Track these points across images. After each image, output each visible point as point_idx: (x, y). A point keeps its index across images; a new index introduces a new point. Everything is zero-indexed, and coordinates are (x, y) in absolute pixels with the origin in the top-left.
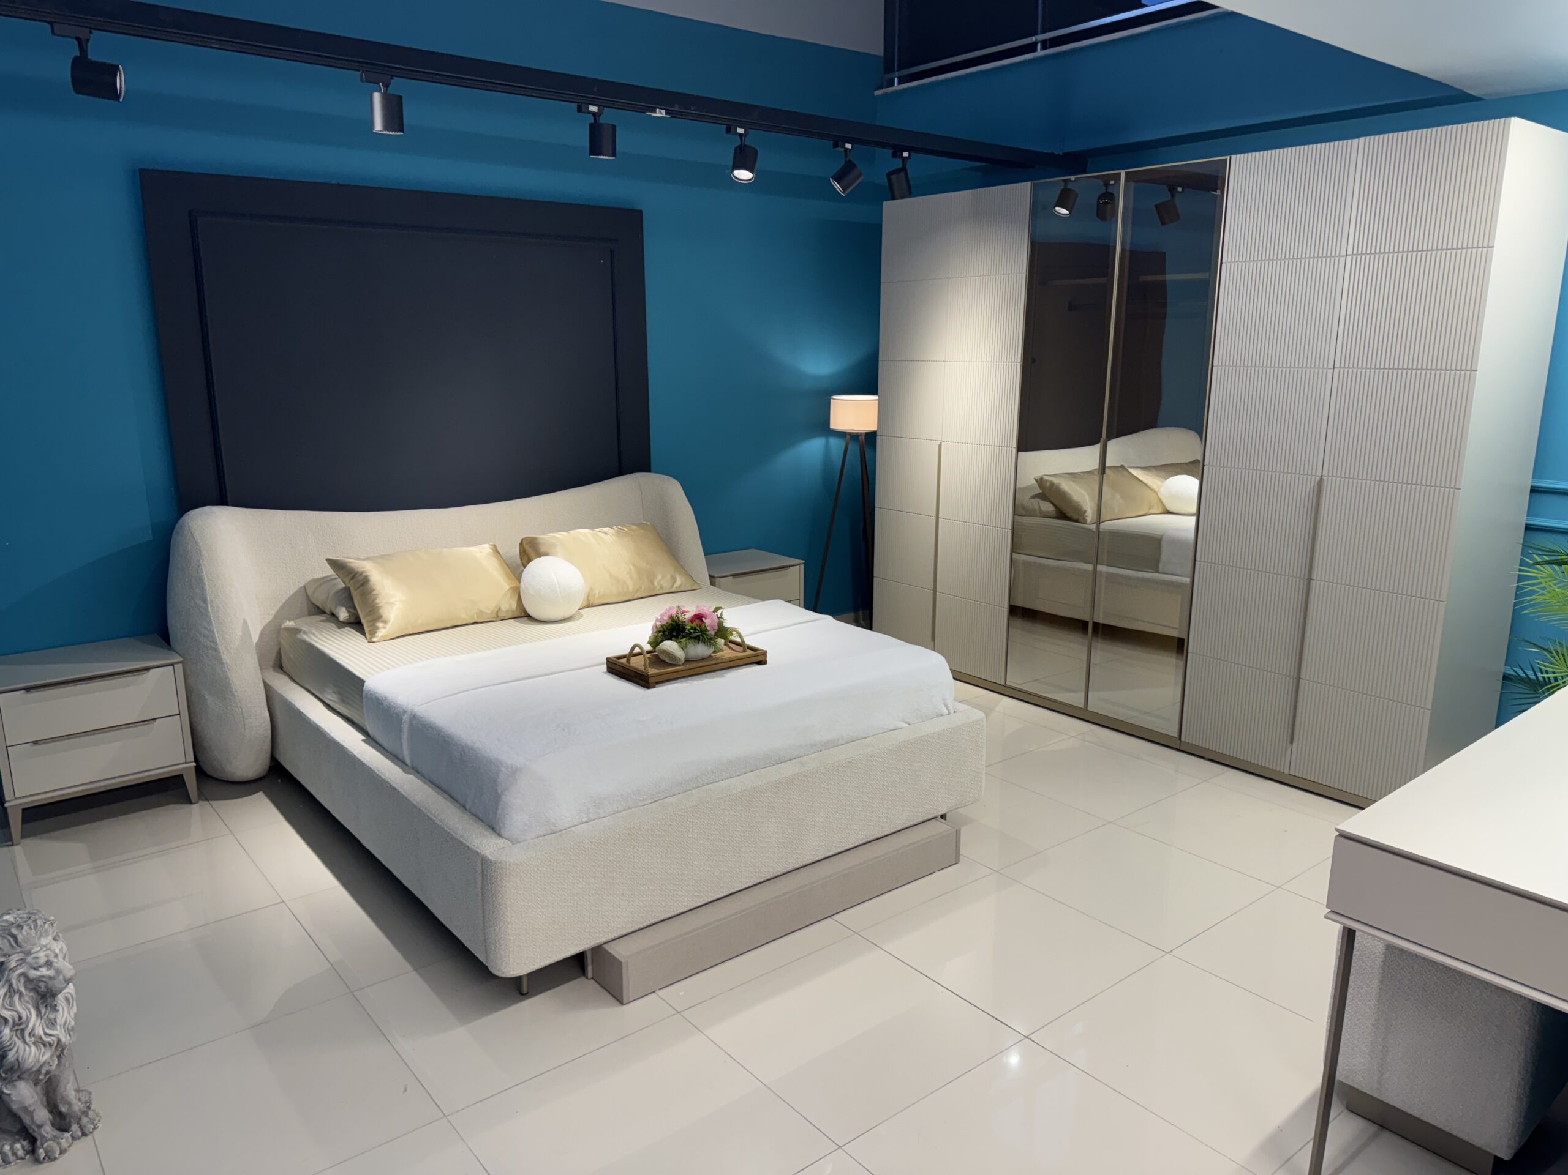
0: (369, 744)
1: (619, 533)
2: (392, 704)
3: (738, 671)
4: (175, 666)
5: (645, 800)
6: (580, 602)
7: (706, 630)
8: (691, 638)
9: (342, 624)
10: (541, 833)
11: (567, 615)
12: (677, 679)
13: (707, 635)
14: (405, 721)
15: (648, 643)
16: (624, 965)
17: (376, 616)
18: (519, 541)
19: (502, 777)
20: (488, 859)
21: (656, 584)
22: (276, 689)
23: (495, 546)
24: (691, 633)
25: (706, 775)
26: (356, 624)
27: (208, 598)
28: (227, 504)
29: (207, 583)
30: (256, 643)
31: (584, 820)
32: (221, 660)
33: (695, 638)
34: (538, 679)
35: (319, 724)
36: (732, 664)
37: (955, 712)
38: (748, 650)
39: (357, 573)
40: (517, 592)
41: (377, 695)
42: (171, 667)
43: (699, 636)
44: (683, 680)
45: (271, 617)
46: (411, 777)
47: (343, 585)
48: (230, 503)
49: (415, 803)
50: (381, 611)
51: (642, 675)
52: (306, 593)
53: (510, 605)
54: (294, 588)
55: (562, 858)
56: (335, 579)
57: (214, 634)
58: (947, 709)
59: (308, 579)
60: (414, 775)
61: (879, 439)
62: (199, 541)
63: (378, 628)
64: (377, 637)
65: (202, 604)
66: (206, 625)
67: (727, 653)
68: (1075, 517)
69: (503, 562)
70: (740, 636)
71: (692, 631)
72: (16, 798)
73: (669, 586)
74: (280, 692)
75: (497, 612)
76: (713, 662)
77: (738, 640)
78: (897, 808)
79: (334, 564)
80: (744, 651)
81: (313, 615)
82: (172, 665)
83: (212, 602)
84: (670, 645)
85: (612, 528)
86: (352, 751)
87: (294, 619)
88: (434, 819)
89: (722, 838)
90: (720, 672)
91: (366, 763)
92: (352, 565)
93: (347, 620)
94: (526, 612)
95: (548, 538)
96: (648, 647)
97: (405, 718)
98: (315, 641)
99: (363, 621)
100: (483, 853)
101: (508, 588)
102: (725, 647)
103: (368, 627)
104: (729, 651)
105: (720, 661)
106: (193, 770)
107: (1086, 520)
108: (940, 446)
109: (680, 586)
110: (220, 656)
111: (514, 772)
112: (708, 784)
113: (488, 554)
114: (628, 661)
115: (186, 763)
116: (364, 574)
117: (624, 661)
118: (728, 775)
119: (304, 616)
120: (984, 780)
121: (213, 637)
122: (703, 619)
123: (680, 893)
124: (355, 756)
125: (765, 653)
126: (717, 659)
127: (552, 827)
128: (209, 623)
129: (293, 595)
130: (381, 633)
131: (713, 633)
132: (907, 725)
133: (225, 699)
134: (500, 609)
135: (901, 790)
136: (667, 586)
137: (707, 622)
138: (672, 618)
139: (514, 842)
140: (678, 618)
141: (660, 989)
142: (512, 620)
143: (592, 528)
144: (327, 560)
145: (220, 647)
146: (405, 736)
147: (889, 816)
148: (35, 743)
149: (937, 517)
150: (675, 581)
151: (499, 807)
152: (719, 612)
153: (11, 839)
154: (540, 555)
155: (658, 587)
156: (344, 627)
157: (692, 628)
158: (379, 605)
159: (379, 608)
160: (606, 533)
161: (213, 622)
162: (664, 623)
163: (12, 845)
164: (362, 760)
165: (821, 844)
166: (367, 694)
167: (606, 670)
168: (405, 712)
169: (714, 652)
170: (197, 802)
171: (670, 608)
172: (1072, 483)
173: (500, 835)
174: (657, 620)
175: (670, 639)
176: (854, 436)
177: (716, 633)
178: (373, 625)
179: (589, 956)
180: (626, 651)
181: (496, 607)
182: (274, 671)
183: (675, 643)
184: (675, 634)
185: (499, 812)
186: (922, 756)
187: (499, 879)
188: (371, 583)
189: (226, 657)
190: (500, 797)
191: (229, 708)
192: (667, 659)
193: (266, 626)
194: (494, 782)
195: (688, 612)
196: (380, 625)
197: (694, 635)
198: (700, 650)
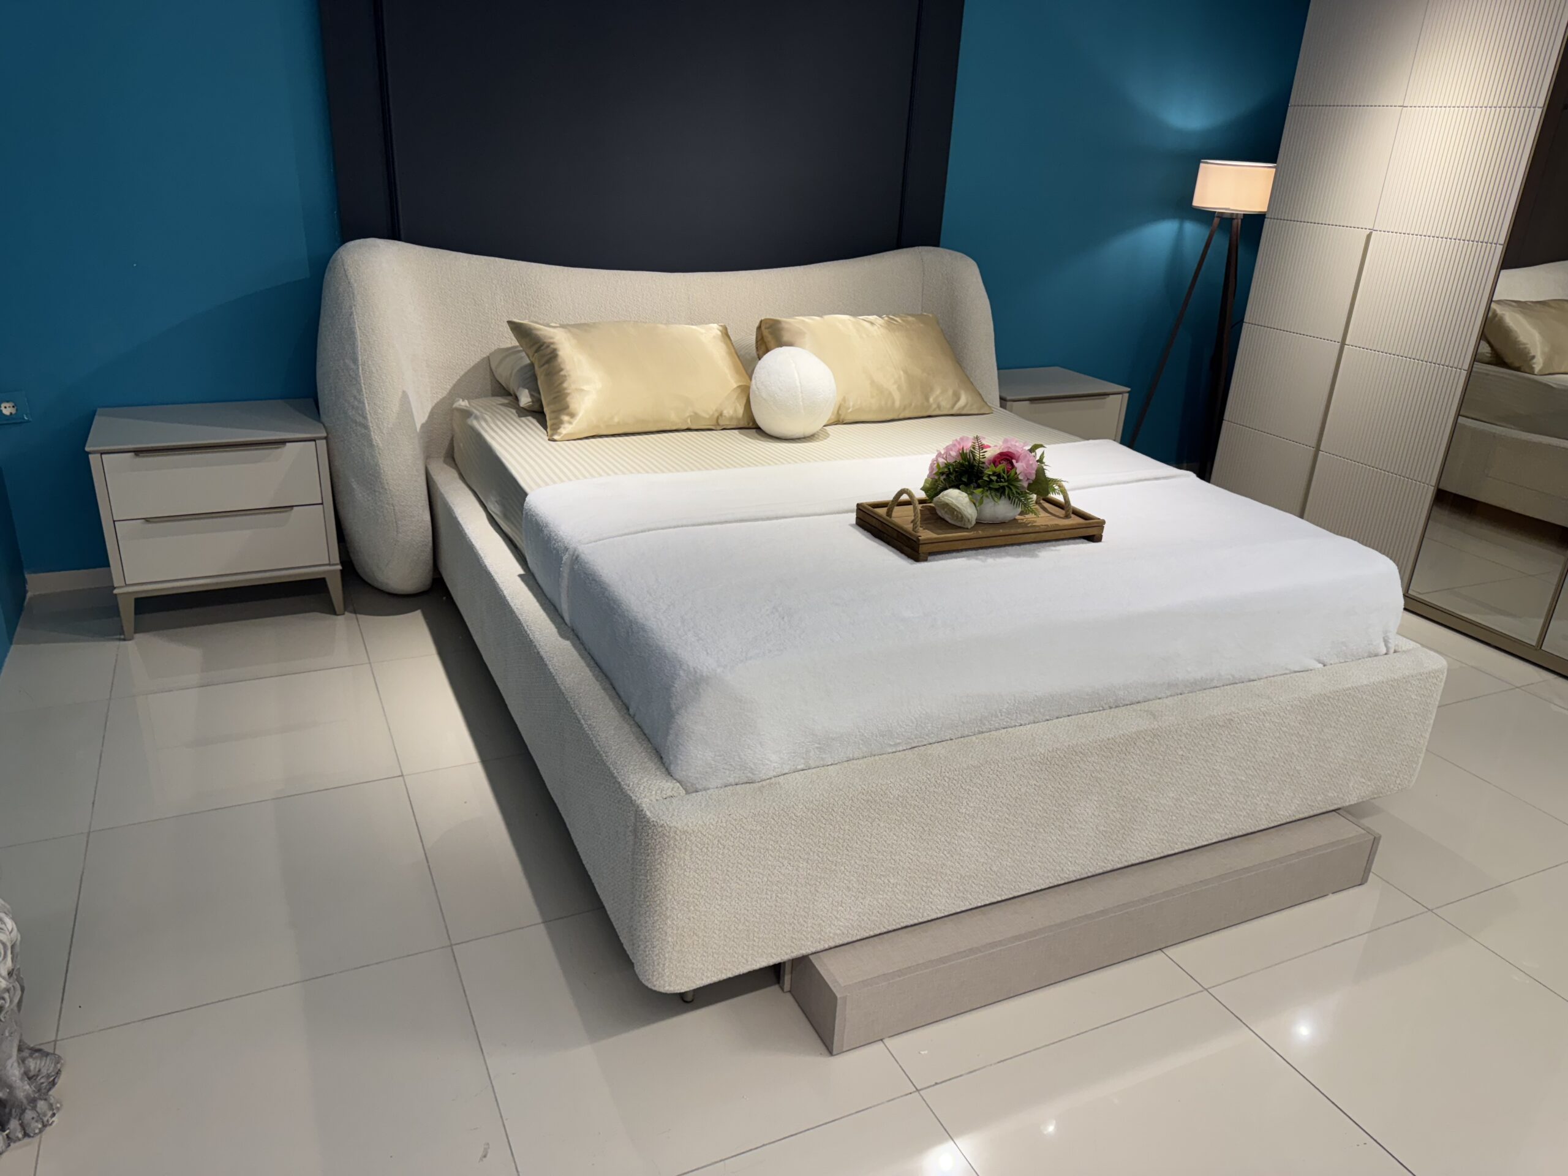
0: (527, 584)
1: (890, 325)
2: (553, 534)
3: (1058, 548)
4: (317, 441)
5: (896, 745)
6: (828, 415)
7: (1017, 480)
8: (990, 489)
9: (523, 412)
10: (731, 780)
11: (809, 430)
12: (962, 550)
13: (1017, 487)
14: (565, 563)
15: (922, 489)
16: (839, 1002)
17: (563, 407)
18: (757, 325)
19: (678, 686)
20: (645, 816)
21: (931, 400)
22: (439, 486)
23: (725, 329)
24: (991, 481)
25: (997, 716)
26: (537, 413)
27: (360, 358)
28: (399, 240)
29: (359, 338)
30: (423, 426)
31: (799, 767)
32: (371, 440)
33: (997, 490)
34: (756, 523)
35: (474, 542)
36: (1048, 536)
37: (1395, 652)
38: (1073, 516)
39: (544, 343)
40: (745, 391)
41: (538, 519)
42: (313, 443)
43: (1003, 487)
44: (970, 552)
45: (445, 393)
46: (567, 644)
47: (527, 361)
48: (402, 236)
49: (563, 688)
50: (568, 399)
51: (909, 539)
52: (490, 365)
53: (735, 411)
54: (474, 358)
55: (759, 828)
56: (519, 351)
57: (364, 406)
58: (1386, 646)
59: (493, 348)
60: (572, 642)
61: (1267, 222)
62: (352, 281)
63: (561, 422)
64: (560, 434)
65: (352, 366)
66: (355, 392)
67: (1041, 518)
68: (1517, 365)
69: (733, 350)
70: (1064, 492)
71: (994, 478)
72: (127, 585)
73: (949, 406)
74: (442, 491)
75: (718, 418)
76: (1020, 530)
77: (1060, 498)
78: (1286, 793)
79: (518, 329)
80: (1067, 517)
81: (497, 396)
82: (314, 440)
83: (363, 364)
84: (956, 497)
85: (880, 317)
86: (503, 589)
87: (468, 398)
88: (583, 722)
89: (1011, 818)
90: (1027, 547)
91: (515, 610)
92: (539, 333)
93: (529, 406)
94: (754, 422)
95: (794, 323)
96: (922, 495)
97: (565, 557)
98: (486, 431)
99: (546, 410)
100: (638, 802)
101: (735, 386)
102: (1037, 506)
103: (550, 420)
104: (1043, 514)
105: (1031, 530)
106: (339, 575)
107: (1532, 368)
108: (1369, 237)
109: (965, 406)
110: (370, 436)
111: (698, 682)
112: (997, 729)
113: (714, 337)
114: (889, 513)
115: (329, 565)
116: (552, 346)
117: (882, 511)
118: (1031, 718)
119: (486, 396)
120: (1421, 761)
121: (363, 409)
122: (1014, 461)
123: (935, 892)
124: (505, 597)
125: (1101, 524)
126: (1025, 525)
127: (749, 775)
128: (360, 391)
129: (474, 367)
130: (566, 429)
131: (1025, 484)
132: (1321, 666)
133: (375, 491)
134: (721, 414)
135: (1298, 768)
136: (946, 405)
137: (1020, 466)
138: (963, 455)
139: (690, 789)
140: (974, 456)
141: (889, 1037)
142: (736, 431)
143: (854, 314)
144: (510, 323)
145: (371, 425)
146: (565, 583)
147: (1271, 805)
148: (147, 520)
149: (1343, 343)
150: (958, 399)
151: (671, 732)
152: (1039, 452)
153: (122, 633)
154: (781, 344)
155: (934, 406)
156: (525, 416)
157: (994, 474)
158: (568, 391)
159: (568, 394)
160: (872, 323)
161: (364, 390)
162: (951, 461)
163: (124, 640)
164: (512, 605)
165: (1161, 837)
166: (527, 513)
167: (854, 521)
168: (566, 549)
169: (1021, 514)
170: (344, 614)
171: (962, 439)
172: (1519, 317)
173: (669, 773)
174: (939, 455)
175: (957, 487)
176: (1227, 219)
177: (1029, 485)
178: (557, 418)
179: (788, 968)
180: (889, 497)
181: (716, 410)
182: (445, 462)
183: (965, 494)
184: (965, 479)
185: (671, 738)
186: (1341, 719)
187: (657, 851)
188: (559, 360)
189: (376, 438)
190: (673, 716)
191: (379, 504)
192: (947, 517)
193: (437, 404)
194: (667, 690)
195: (989, 447)
196: (565, 418)
197: (996, 485)
198: (1001, 509)
